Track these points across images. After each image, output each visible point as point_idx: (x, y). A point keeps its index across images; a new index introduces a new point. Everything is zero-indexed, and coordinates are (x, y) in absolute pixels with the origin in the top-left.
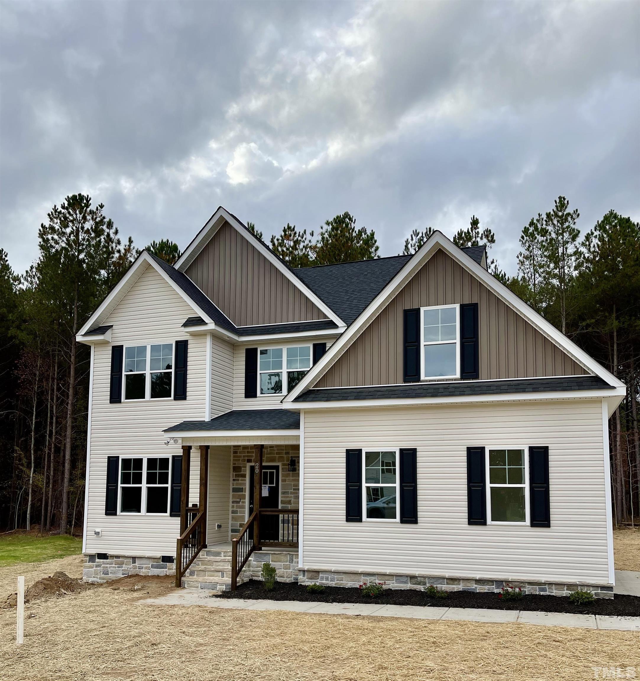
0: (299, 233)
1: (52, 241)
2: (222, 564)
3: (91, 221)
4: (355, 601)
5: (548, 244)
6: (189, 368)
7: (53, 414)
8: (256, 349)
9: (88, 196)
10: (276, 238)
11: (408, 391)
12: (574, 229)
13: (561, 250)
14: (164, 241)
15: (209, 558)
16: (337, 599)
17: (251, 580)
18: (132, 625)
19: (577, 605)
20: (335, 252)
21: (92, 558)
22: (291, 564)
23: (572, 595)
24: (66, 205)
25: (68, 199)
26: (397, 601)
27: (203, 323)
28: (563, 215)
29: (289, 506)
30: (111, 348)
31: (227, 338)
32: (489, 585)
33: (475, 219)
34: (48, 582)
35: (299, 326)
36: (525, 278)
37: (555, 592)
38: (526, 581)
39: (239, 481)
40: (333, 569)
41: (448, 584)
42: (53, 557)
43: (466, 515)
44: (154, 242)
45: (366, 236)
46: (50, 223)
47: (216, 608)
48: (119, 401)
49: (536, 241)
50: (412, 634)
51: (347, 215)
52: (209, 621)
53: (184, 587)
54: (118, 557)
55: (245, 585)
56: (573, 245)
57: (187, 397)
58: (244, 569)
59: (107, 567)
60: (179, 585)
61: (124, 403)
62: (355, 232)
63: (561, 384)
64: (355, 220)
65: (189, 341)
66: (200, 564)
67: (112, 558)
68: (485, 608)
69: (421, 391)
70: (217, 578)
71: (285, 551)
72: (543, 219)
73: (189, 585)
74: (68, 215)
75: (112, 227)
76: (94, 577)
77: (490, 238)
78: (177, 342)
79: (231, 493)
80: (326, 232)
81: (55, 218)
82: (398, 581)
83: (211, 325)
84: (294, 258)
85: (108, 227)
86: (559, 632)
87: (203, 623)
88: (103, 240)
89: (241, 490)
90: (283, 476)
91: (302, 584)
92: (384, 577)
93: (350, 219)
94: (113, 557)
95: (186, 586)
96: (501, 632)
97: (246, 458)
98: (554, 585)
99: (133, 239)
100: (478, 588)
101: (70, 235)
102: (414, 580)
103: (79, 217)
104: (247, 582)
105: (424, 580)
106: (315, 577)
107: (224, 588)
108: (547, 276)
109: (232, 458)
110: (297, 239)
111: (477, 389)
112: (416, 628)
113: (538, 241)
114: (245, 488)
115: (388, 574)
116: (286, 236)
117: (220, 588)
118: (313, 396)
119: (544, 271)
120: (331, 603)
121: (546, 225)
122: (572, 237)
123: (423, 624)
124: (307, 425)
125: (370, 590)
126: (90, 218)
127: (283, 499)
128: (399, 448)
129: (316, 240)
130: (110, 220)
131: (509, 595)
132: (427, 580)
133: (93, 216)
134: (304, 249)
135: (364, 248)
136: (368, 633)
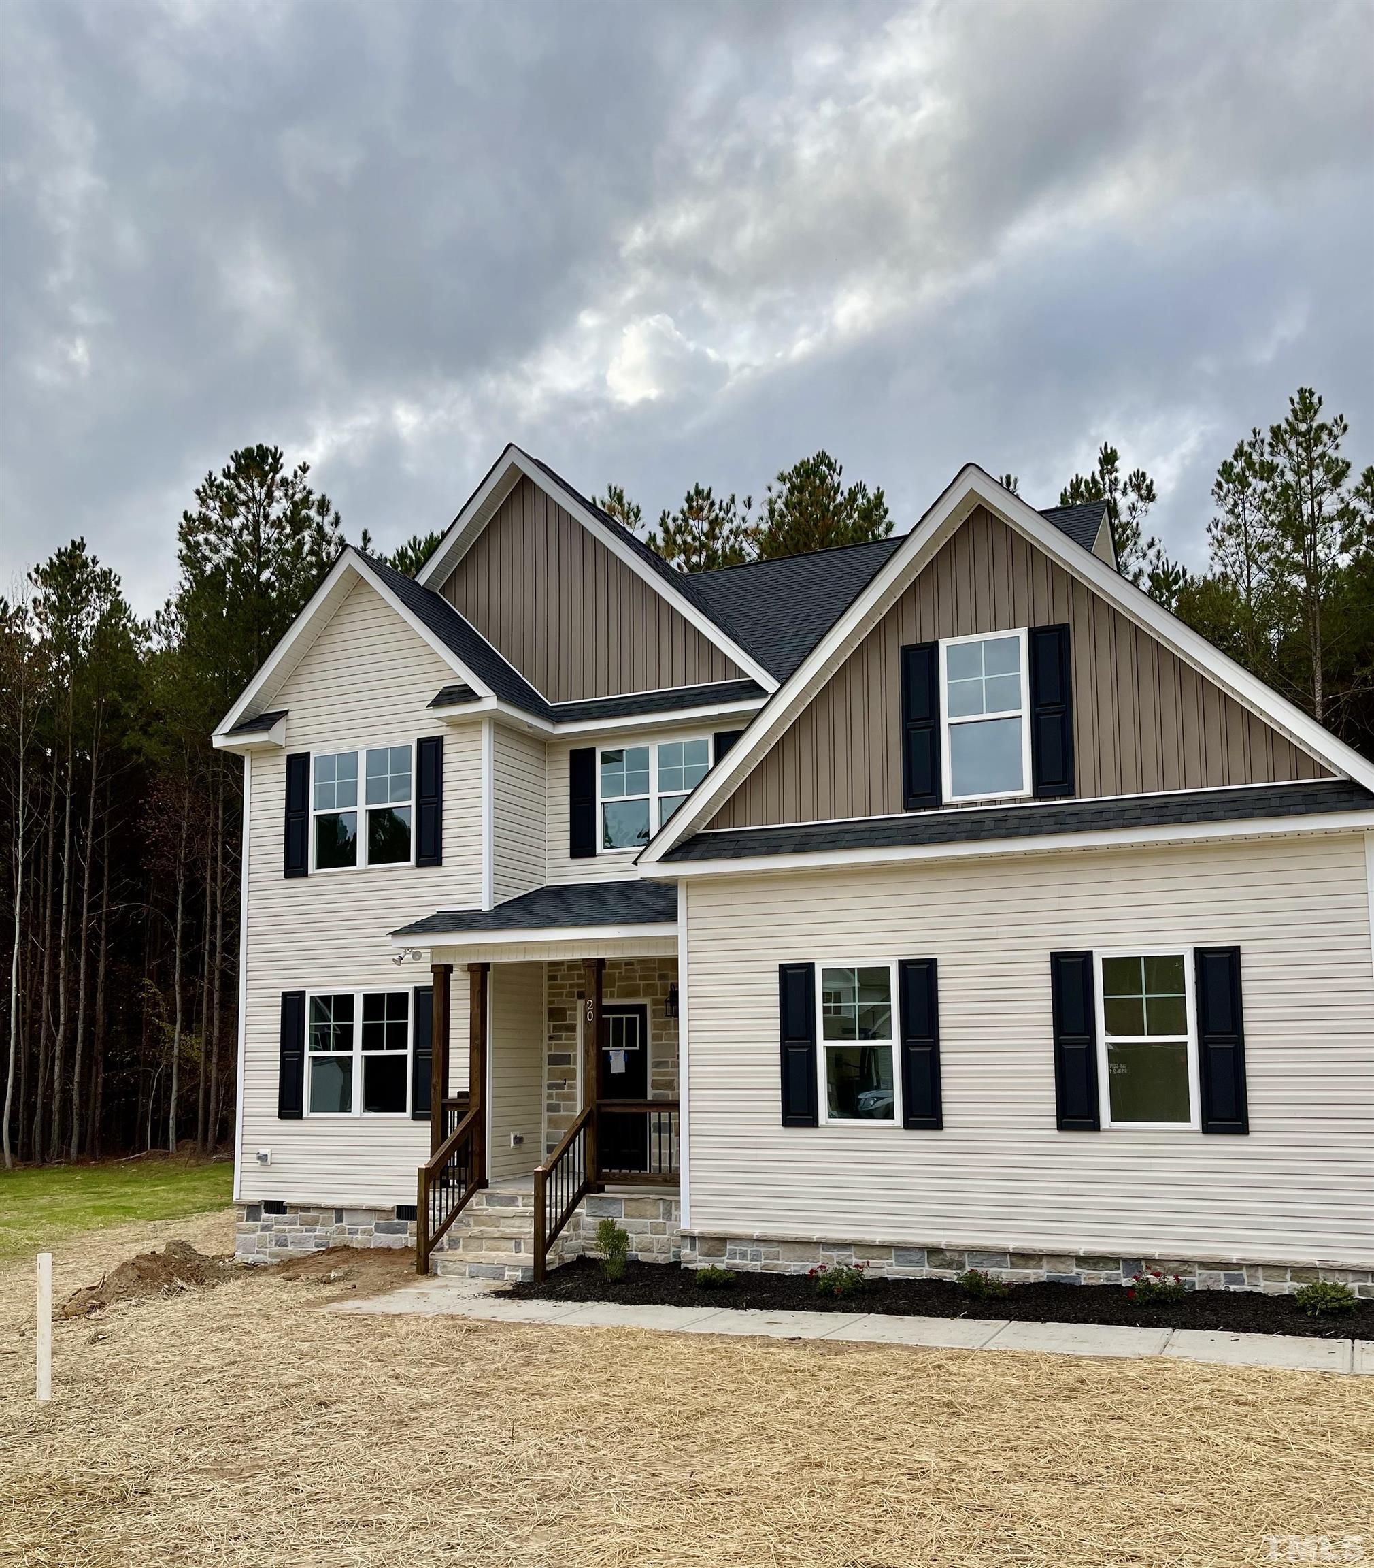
0: (721, 502)
1: (205, 547)
2: (517, 1222)
3: (284, 501)
4: (798, 1305)
5: (1278, 496)
6: (445, 796)
7: (216, 907)
8: (592, 751)
9: (276, 449)
10: (671, 516)
11: (913, 830)
12: (1337, 459)
13: (1307, 508)
14: (435, 535)
15: (491, 1209)
16: (759, 1301)
17: (581, 1258)
18: (293, 1359)
19: (1314, 1316)
20: (799, 540)
21: (253, 1210)
22: (668, 1223)
23: (1301, 1292)
24: (232, 470)
25: (236, 458)
26: (893, 1306)
27: (473, 697)
28: (1309, 431)
29: (670, 1092)
30: (284, 760)
31: (526, 729)
32: (1109, 1267)
33: (1109, 451)
34: (148, 1264)
35: (683, 696)
36: (1227, 576)
37: (1264, 1285)
38: (1195, 1260)
39: (561, 1039)
40: (757, 1233)
41: (1013, 1266)
42: (204, 1209)
43: (1053, 1108)
44: (415, 538)
45: (865, 501)
46: (201, 509)
47: (486, 1321)
48: (305, 874)
49: (1250, 491)
50: (905, 1383)
51: (822, 458)
52: (463, 1351)
53: (436, 1275)
54: (306, 1208)
55: (566, 1269)
56: (1335, 496)
57: (444, 860)
58: (562, 1233)
59: (284, 1231)
60: (425, 1269)
61: (315, 875)
62: (842, 494)
63: (1267, 802)
64: (841, 468)
65: (445, 738)
66: (472, 1223)
67: (295, 1210)
68: (1092, 1323)
69: (944, 828)
70: (505, 1255)
71: (653, 1193)
72: (1263, 442)
73: (445, 1270)
74: (236, 491)
75: (328, 510)
76: (258, 1252)
77: (1144, 492)
78: (421, 742)
79: (546, 1067)
80: (779, 497)
81: (211, 499)
82: (901, 1260)
83: (489, 701)
84: (712, 558)
85: (319, 513)
86: (1254, 1381)
87: (445, 1355)
88: (307, 538)
89: (567, 1059)
90: (656, 1026)
91: (690, 1266)
92: (870, 1250)
93: (830, 466)
94: (296, 1208)
95: (439, 1272)
96: (1113, 1379)
97: (576, 990)
98: (1260, 1269)
99: (370, 534)
100: (1083, 1276)
101: (241, 531)
102: (936, 1259)
103: (260, 493)
104: (572, 1263)
105: (960, 1256)
106: (718, 1250)
107: (518, 1275)
108: (1277, 569)
109: (546, 991)
110: (717, 516)
111: (1069, 819)
112: (916, 1370)
113: (1254, 490)
114: (575, 1056)
115: (878, 1243)
116: (693, 511)
117: (511, 1276)
118: (703, 847)
119: (1271, 559)
120: (745, 1309)
121: (1272, 454)
122: (1334, 477)
123: (933, 1358)
124: (694, 912)
125: (835, 1280)
126: (282, 494)
127: (655, 1078)
128: (897, 958)
129: (755, 517)
130: (324, 496)
131: (1151, 1292)
132: (966, 1258)
133: (287, 490)
134: (732, 538)
135: (861, 527)
136: (804, 1382)
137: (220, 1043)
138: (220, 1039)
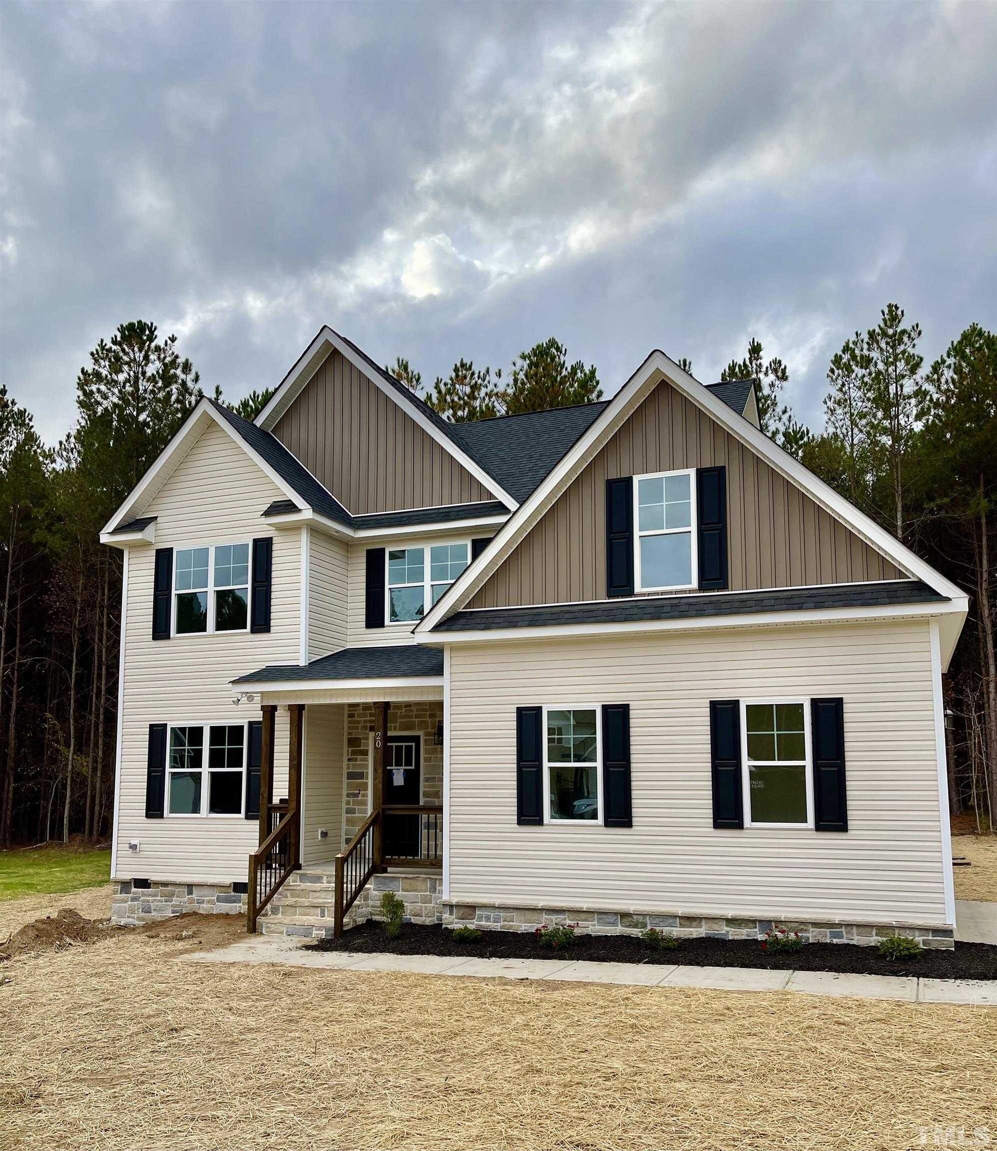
0: (479, 373)
1: (97, 394)
2: (323, 895)
3: (157, 363)
4: (527, 954)
5: (873, 380)
6: (274, 581)
7: (102, 661)
8: (382, 551)
9: (152, 324)
10: (443, 382)
11: (613, 612)
12: (914, 355)
13: (892, 389)
14: (269, 390)
15: (303, 885)
16: (499, 952)
17: (369, 921)
18: (152, 996)
19: (891, 961)
20: (535, 402)
21: (125, 886)
22: (433, 895)
23: (882, 944)
24: (119, 339)
25: (122, 329)
26: (594, 955)
27: (295, 509)
28: (895, 334)
29: (436, 800)
30: (154, 553)
31: (335, 533)
32: (749, 927)
33: (756, 344)
34: (44, 926)
35: (449, 512)
36: (837, 435)
37: (858, 939)
38: (809, 921)
39: (357, 761)
40: (497, 902)
41: (681, 925)
43: (710, 812)
44: (254, 393)
45: (583, 375)
46: (95, 367)
47: (298, 967)
48: (168, 637)
49: (853, 376)
50: (603, 1011)
51: (552, 343)
52: (280, 989)
53: (261, 934)
54: (165, 884)
55: (358, 929)
56: (912, 380)
57: (272, 628)
58: (356, 902)
59: (148, 901)
60: (253, 929)
61: (175, 638)
62: (566, 369)
63: (862, 595)
64: (566, 350)
65: (274, 539)
66: (289, 896)
67: (156, 886)
68: (736, 967)
69: (636, 611)
70: (313, 919)
71: (422, 874)
72: (862, 341)
73: (268, 930)
74: (121, 354)
75: (190, 370)
76: (128, 917)
77: (780, 374)
78: (256, 542)
79: (345, 780)
80: (521, 370)
81: (102, 359)
82: (601, 921)
83: (307, 513)
84: (472, 412)
85: (183, 372)
86: (849, 1008)
87: (267, 992)
88: (174, 390)
89: (361, 776)
90: (426, 752)
91: (449, 927)
92: (579, 914)
93: (558, 349)
94: (157, 884)
95: (264, 932)
96: (750, 1007)
97: (368, 725)
98: (855, 928)
99: (221, 389)
100: (731, 933)
101: (124, 383)
102: (627, 920)
103: (139, 356)
104: (363, 924)
105: (643, 919)
106: (470, 915)
107: (323, 934)
108: (871, 431)
109: (346, 725)
110: (476, 382)
111: (723, 606)
112: (611, 1001)
113: (857, 375)
114: (367, 773)
115: (585, 909)
116: (459, 379)
117: (317, 934)
118: (463, 621)
119: (867, 424)
120: (488, 958)
121: (869, 350)
122: (911, 367)
123: (623, 993)
124: (455, 669)
125: (553, 936)
126: (156, 358)
127: (426, 789)
128: (600, 704)
129: (504, 384)
130: (187, 360)
131: (778, 944)
132: (648, 920)
133: (159, 355)
134: (487, 399)
135: (579, 393)
136: (530, 1010)
137: (103, 762)
138: (104, 759)
